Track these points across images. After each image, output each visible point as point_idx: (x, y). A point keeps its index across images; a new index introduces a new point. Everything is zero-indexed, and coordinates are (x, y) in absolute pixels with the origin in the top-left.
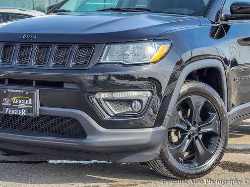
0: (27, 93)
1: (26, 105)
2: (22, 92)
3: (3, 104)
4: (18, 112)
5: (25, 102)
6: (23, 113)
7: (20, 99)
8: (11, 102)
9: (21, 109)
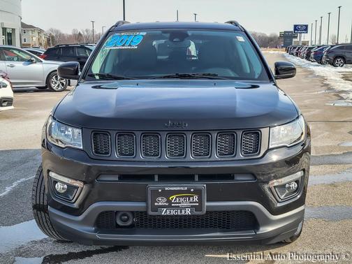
0: (192, 190)
1: (190, 203)
2: (186, 188)
3: (156, 204)
4: (181, 212)
5: (189, 199)
6: (188, 212)
7: (182, 197)
8: (169, 201)
9: (185, 208)
